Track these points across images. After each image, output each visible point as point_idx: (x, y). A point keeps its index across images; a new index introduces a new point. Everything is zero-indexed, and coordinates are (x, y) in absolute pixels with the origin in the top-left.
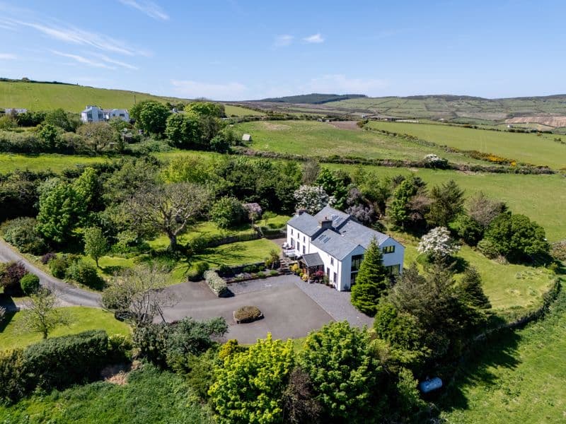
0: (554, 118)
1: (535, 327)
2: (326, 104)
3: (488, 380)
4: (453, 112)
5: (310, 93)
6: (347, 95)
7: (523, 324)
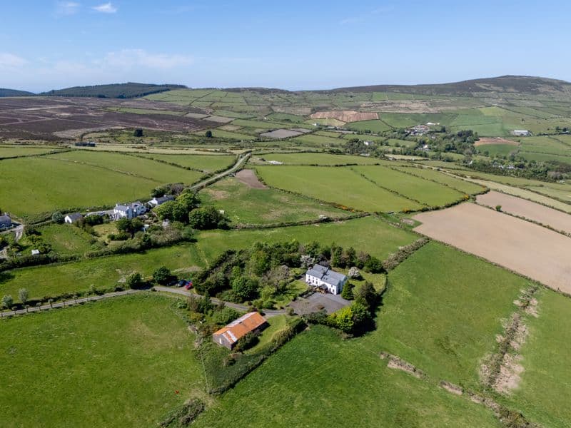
0: (345, 112)
1: (385, 294)
2: (148, 97)
3: (379, 310)
4: (269, 107)
5: (126, 82)
6: (167, 85)
7: (382, 293)
